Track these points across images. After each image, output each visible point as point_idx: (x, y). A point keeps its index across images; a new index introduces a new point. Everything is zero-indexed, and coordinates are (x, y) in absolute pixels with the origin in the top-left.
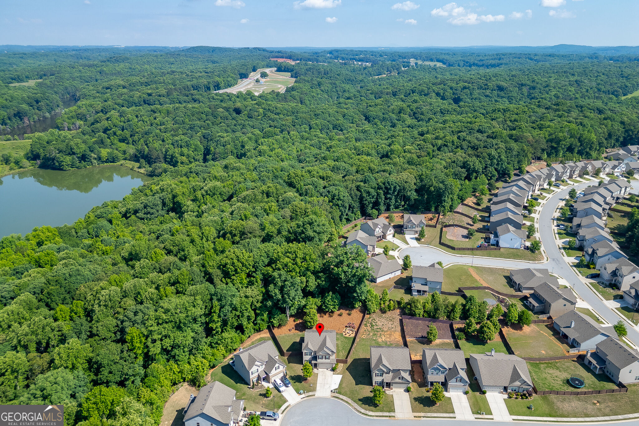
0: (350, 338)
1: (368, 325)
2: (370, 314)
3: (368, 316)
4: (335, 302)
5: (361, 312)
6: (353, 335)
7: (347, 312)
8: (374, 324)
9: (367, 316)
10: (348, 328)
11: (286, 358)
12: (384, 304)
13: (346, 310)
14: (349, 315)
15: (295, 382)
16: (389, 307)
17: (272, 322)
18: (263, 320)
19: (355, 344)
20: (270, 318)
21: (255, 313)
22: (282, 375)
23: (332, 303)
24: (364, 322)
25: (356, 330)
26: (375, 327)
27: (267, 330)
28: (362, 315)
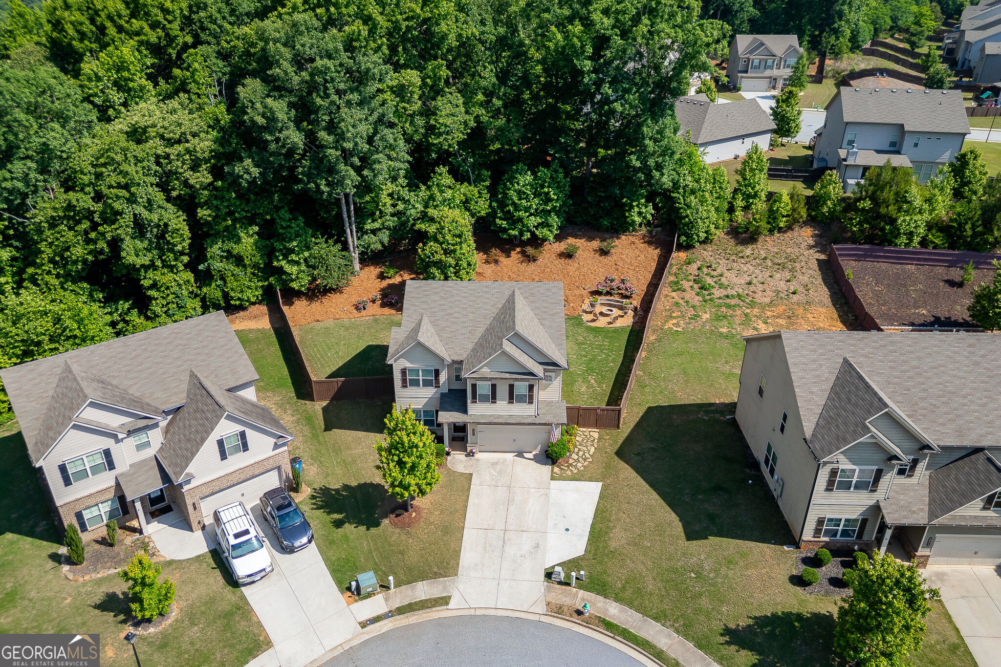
0: (616, 330)
1: (686, 285)
2: (689, 247)
3: (682, 255)
4: (548, 200)
5: (649, 243)
6: (627, 321)
7: (596, 244)
8: (709, 281)
9: (677, 257)
10: (602, 299)
11: (317, 407)
12: (746, 208)
13: (591, 239)
14: (604, 252)
15: (338, 524)
16: (772, 215)
17: (280, 271)
18: (239, 260)
19: (642, 354)
20: (270, 254)
21: (194, 223)
22: (272, 481)
23: (535, 203)
24: (668, 278)
25: (636, 302)
26: (717, 293)
27: (264, 309)
28: (654, 253)
